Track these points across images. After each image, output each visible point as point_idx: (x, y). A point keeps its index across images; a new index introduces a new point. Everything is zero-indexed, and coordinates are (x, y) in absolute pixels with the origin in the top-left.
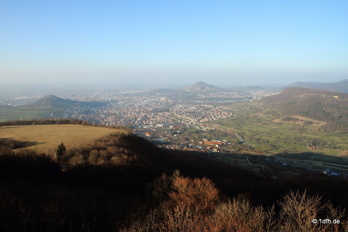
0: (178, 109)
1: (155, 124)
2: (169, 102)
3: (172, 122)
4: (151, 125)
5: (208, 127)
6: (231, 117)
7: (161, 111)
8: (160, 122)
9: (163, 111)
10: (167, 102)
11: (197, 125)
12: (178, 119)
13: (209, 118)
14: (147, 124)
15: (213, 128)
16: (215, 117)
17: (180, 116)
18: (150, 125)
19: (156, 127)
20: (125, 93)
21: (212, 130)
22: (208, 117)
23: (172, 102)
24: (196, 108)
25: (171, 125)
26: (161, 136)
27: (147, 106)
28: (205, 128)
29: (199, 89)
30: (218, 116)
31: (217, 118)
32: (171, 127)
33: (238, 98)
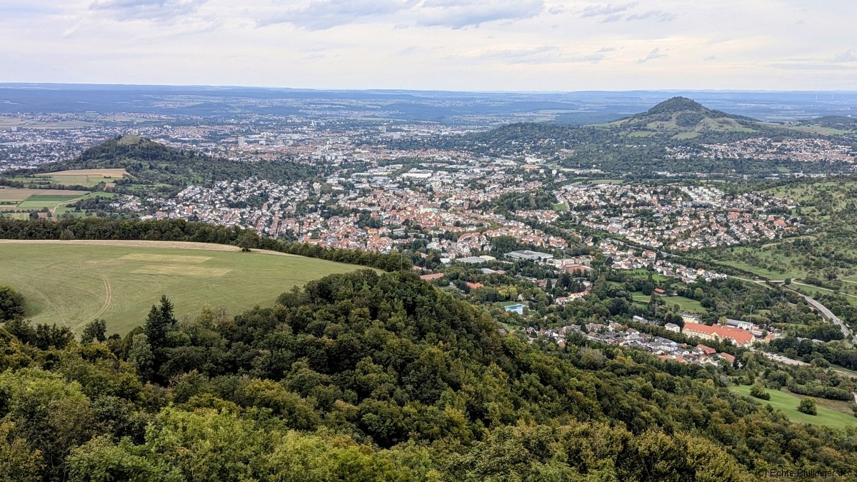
0: (586, 199)
1: (502, 252)
2: (554, 172)
3: (563, 248)
4: (487, 254)
5: (699, 272)
6: (793, 235)
7: (525, 205)
9: (528, 206)
10: (548, 172)
11: (658, 263)
12: (586, 235)
13: (707, 237)
14: (472, 251)
16: (731, 233)
17: (595, 227)
18: (481, 252)
20: (396, 136)
21: (715, 281)
22: (703, 233)
23: (564, 173)
24: (655, 198)
25: (559, 259)
26: (520, 297)
28: (687, 276)
30: (741, 229)
31: (737, 239)
32: (557, 266)
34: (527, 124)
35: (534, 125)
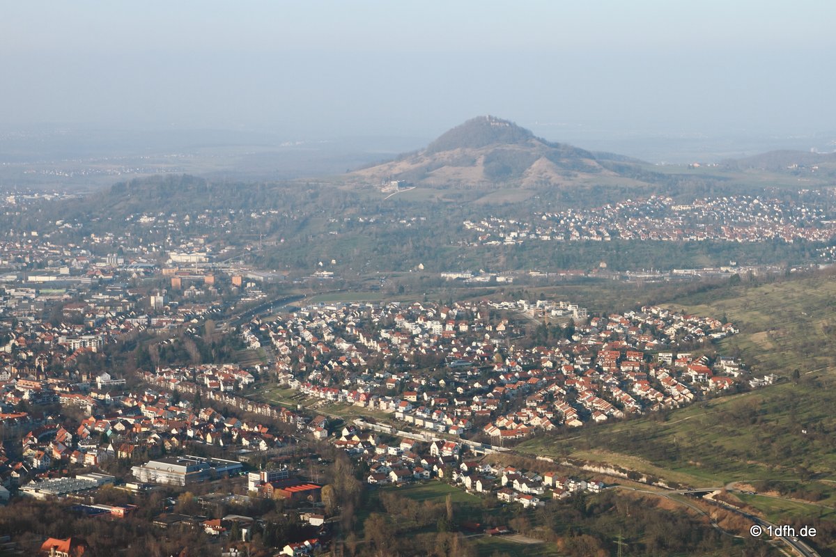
0: (308, 336)
1: (126, 465)
2: (237, 281)
3: (263, 446)
4: (92, 470)
5: (548, 480)
6: (727, 393)
8: (168, 445)
9: (187, 356)
10: (223, 281)
11: (464, 467)
12: (309, 419)
13: (559, 407)
14: (58, 467)
15: (593, 487)
16: (605, 396)
17: (330, 396)
18: (80, 468)
19: (134, 487)
21: (580, 496)
22: (550, 398)
24: (449, 327)
25: (256, 471)
27: (53, 315)
28: (525, 488)
29: (475, 175)
30: (625, 385)
31: (619, 405)
32: (252, 487)
33: (777, 242)
34: (172, 179)
35: (187, 179)
